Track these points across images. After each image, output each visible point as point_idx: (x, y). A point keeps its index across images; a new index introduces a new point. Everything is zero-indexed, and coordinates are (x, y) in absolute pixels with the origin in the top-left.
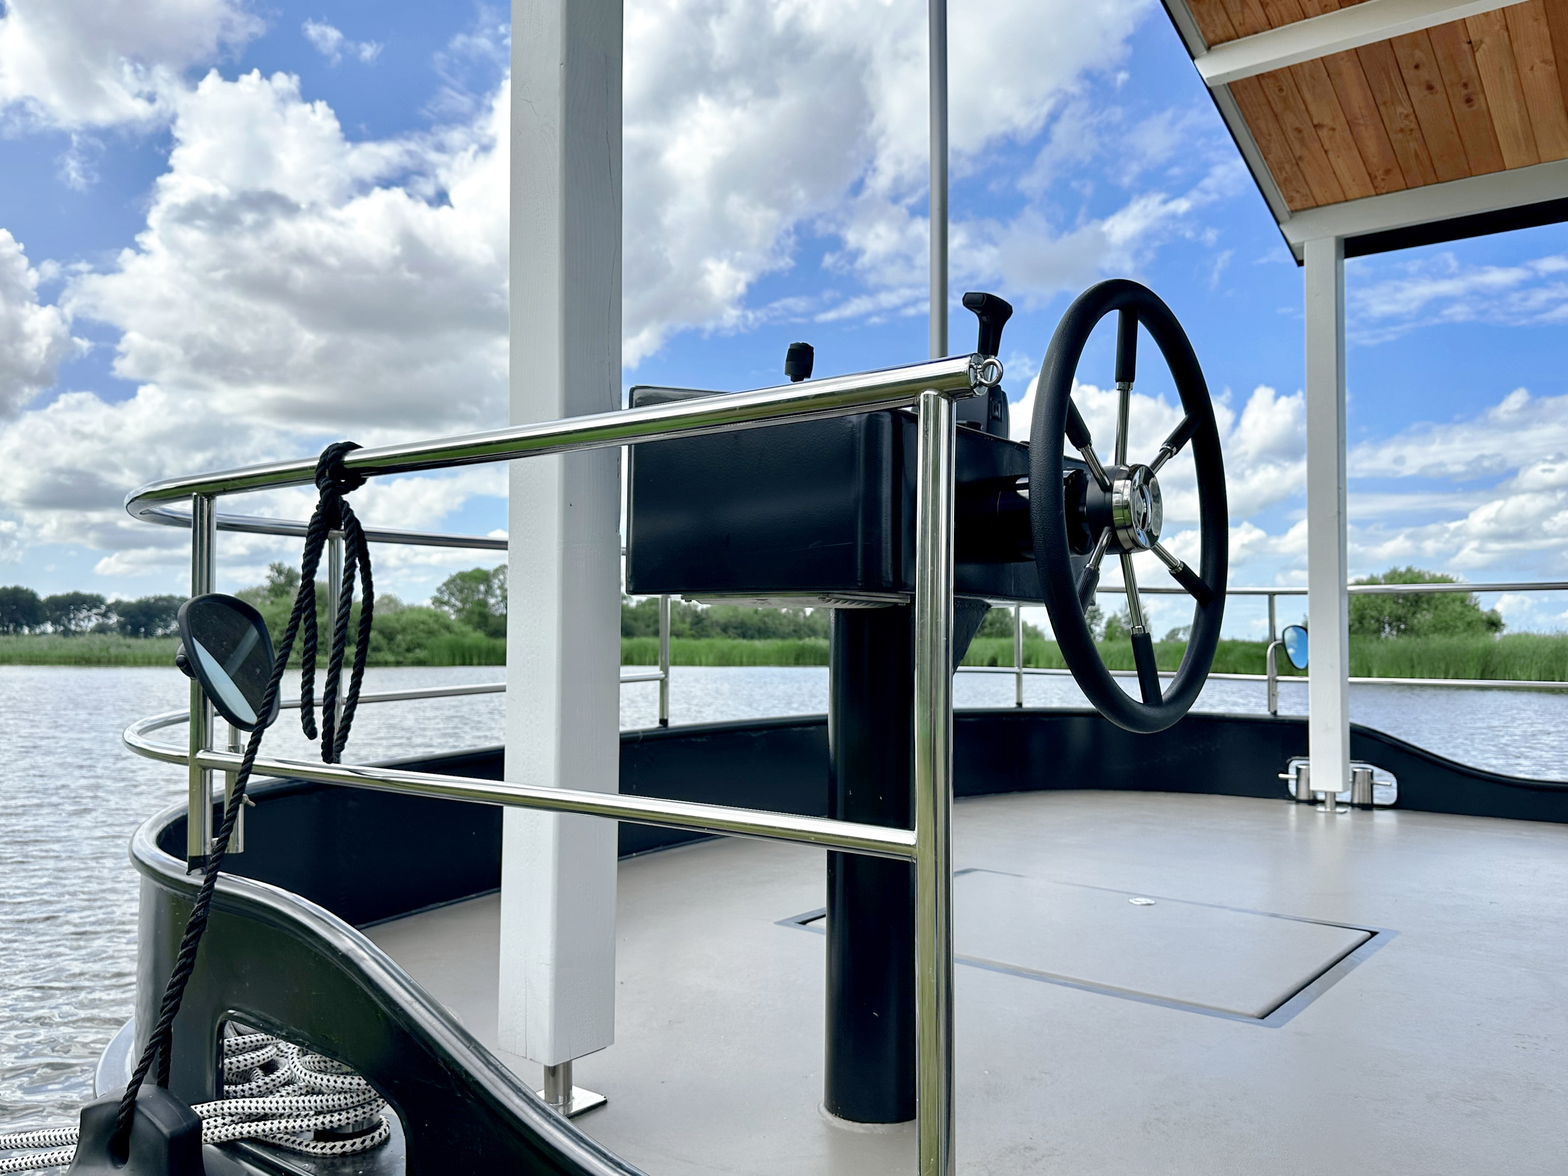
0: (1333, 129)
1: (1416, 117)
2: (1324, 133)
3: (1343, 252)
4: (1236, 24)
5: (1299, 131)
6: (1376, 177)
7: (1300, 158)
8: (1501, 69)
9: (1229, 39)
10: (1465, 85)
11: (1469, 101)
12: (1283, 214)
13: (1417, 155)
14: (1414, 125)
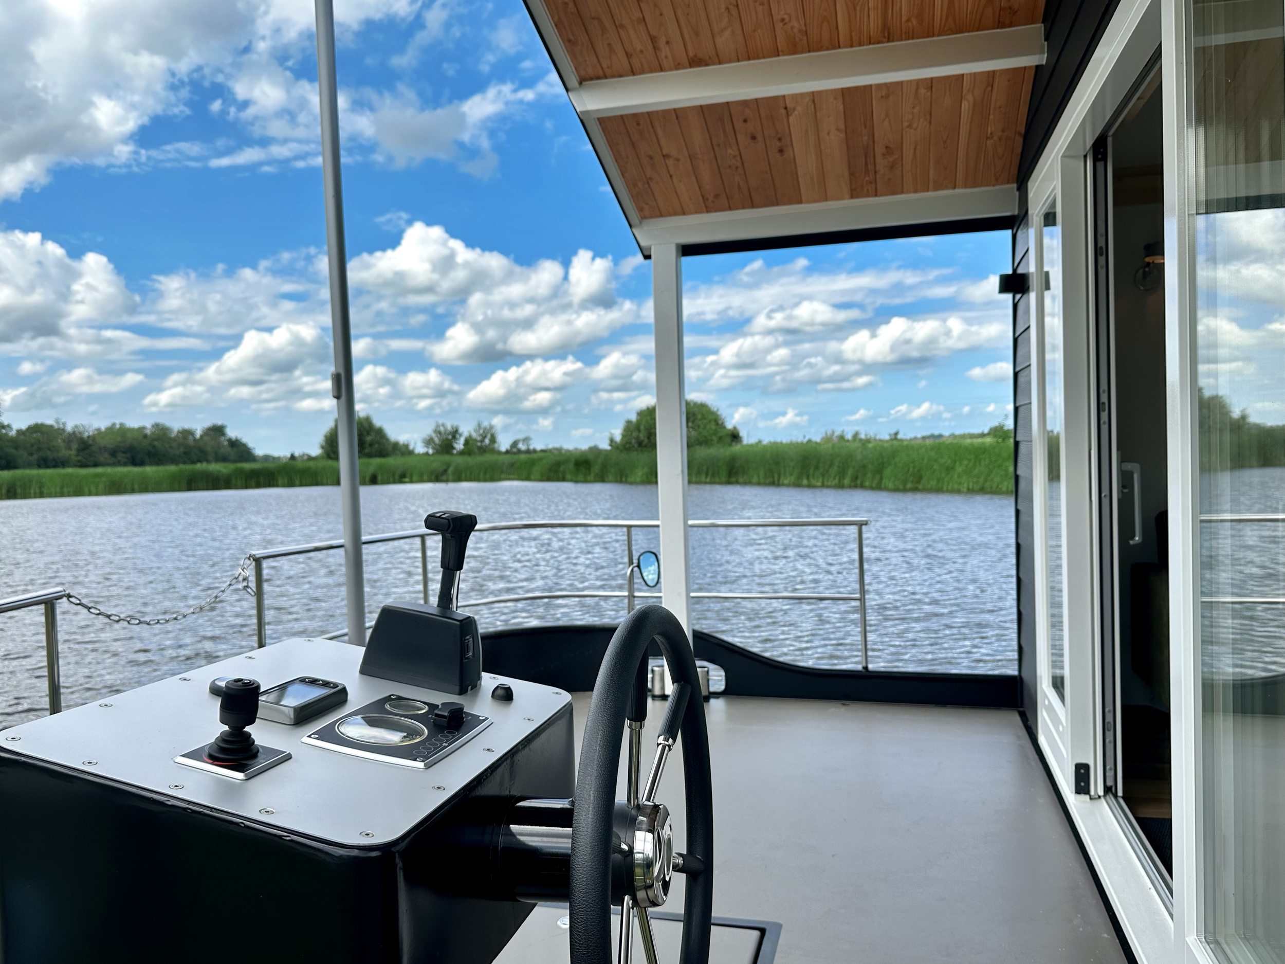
0: (678, 160)
1: (741, 158)
2: (670, 162)
3: (681, 253)
4: (605, 66)
5: (651, 158)
6: (707, 199)
7: (651, 179)
8: (807, 131)
9: (598, 78)
10: (780, 139)
11: (781, 151)
12: (635, 219)
13: (739, 186)
14: (739, 164)
